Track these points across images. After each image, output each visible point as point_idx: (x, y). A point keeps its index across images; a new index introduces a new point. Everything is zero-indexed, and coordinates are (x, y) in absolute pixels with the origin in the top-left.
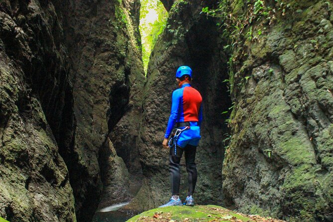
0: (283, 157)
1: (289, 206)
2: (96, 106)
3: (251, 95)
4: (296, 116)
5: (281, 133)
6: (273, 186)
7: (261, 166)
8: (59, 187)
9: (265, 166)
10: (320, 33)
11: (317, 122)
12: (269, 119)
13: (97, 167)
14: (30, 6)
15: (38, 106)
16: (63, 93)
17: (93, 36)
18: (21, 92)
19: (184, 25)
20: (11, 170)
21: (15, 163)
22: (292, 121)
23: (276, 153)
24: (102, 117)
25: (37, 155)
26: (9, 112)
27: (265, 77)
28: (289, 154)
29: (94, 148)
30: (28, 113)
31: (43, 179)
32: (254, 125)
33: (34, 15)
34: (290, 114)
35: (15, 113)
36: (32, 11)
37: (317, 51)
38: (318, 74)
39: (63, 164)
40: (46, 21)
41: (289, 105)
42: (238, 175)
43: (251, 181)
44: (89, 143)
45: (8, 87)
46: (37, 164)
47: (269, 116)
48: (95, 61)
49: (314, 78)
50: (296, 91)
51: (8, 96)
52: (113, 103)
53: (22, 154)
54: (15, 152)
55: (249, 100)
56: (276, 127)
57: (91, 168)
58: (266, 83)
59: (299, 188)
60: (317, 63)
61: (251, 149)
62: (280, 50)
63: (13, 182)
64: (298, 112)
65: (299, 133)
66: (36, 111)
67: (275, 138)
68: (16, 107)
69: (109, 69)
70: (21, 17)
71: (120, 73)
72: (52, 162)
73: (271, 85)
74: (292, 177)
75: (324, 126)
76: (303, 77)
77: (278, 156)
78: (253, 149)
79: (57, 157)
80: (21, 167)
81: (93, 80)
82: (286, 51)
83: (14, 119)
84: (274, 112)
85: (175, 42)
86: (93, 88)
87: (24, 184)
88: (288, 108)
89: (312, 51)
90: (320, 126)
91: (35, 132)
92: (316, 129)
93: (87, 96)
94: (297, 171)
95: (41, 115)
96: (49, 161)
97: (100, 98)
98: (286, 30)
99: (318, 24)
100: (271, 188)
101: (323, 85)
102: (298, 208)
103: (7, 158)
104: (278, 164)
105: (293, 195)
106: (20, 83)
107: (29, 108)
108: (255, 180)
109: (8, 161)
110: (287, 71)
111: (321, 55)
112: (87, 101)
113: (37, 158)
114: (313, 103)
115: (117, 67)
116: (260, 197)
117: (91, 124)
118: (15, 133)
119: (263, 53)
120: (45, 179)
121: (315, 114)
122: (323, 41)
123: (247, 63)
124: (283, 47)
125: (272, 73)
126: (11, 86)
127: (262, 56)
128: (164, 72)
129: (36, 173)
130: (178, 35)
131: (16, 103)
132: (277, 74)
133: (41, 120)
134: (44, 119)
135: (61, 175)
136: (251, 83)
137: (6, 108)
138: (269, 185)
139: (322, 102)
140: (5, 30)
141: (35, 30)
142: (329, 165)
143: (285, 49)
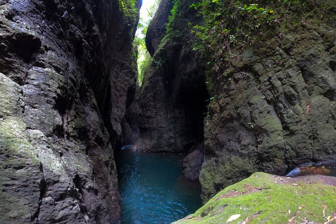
0: (263, 127)
1: (267, 157)
2: (119, 97)
3: (234, 90)
4: (269, 102)
5: (261, 113)
6: (252, 145)
7: (242, 133)
8: (106, 148)
9: (246, 133)
10: (277, 54)
11: (283, 105)
12: (250, 104)
13: (121, 130)
14: (93, 28)
15: (93, 95)
16: (106, 89)
17: (120, 61)
18: (82, 84)
19: (162, 60)
20: (75, 143)
21: (77, 138)
22: (267, 105)
23: (257, 125)
24: (123, 104)
25: (91, 129)
26: (72, 97)
27: (243, 78)
28: (267, 126)
29: (119, 120)
30: (86, 99)
31: (96, 145)
32: (237, 108)
33: (95, 34)
34: (265, 101)
35: (77, 98)
36: (94, 31)
37: (277, 64)
38: (282, 76)
39: (107, 132)
40: (101, 40)
41: (265, 95)
42: (220, 138)
43: (231, 141)
44: (117, 117)
45: (73, 77)
46: (93, 135)
47: (250, 102)
48: (121, 74)
49: (280, 79)
50: (268, 87)
51: (72, 85)
52: (128, 96)
53: (82, 130)
54: (76, 129)
55: (231, 93)
56: (257, 109)
57: (118, 131)
58: (245, 82)
59: (275, 146)
60: (279, 71)
61: (233, 123)
62: (253, 63)
63: (77, 152)
64: (271, 99)
65: (271, 112)
66: (91, 98)
67: (257, 116)
68: (78, 94)
69: (127, 78)
70: (87, 33)
71: (132, 81)
72: (101, 133)
73: (249, 83)
74: (270, 139)
75: (288, 107)
76: (273, 78)
77: (259, 127)
78: (235, 123)
79: (103, 128)
80: (82, 140)
81: (119, 83)
82: (256, 64)
83: (76, 103)
84: (254, 100)
85: (157, 67)
86: (119, 88)
87: (85, 152)
88: (264, 97)
89: (274, 64)
90: (285, 107)
91: (90, 112)
92: (283, 109)
93: (116, 92)
94: (273, 136)
95: (94, 101)
96: (99, 132)
97: (123, 93)
98: (255, 52)
99: (275, 49)
100: (250, 146)
101: (286, 83)
102: (273, 157)
103: (72, 134)
104: (258, 132)
105: (270, 150)
106: (81, 77)
107: (86, 96)
108: (236, 142)
109: (72, 137)
110: (260, 75)
111: (280, 66)
112: (116, 95)
113: (92, 131)
114: (281, 94)
115: (131, 78)
116: (240, 151)
117: (118, 107)
118: (77, 114)
119: (241, 64)
120: (97, 144)
121: (283, 100)
122: (280, 59)
123: (229, 71)
124: (254, 61)
125: (248, 77)
126: (75, 77)
127: (241, 66)
128: (151, 82)
129: (92, 142)
130: (160, 64)
131: (78, 91)
132: (252, 77)
133: (94, 104)
134: (96, 103)
135: (106, 140)
136: (232, 82)
137: (70, 94)
138: (249, 144)
139: (288, 93)
140: (76, 38)
141: (95, 44)
142: (296, 131)
143: (255, 62)
